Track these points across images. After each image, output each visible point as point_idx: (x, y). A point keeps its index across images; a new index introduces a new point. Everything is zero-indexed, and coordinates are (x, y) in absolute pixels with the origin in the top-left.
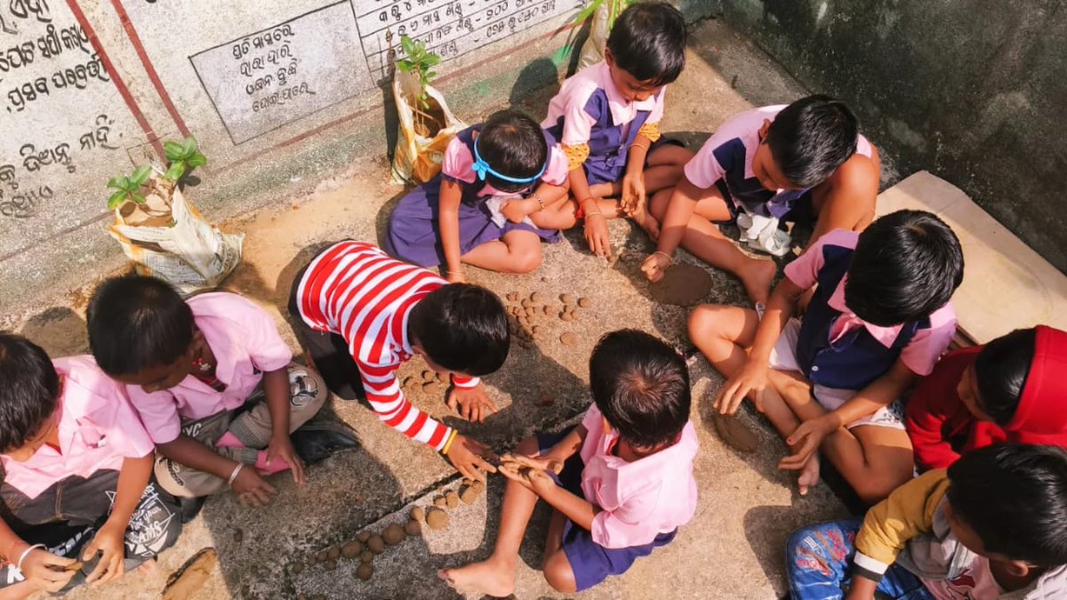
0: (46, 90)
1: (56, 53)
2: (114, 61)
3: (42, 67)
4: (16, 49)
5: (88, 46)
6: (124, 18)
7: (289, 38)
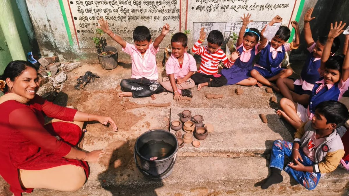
0: (169, 19)
1: (174, 12)
2: (181, 18)
3: (170, 14)
4: (168, 9)
5: (179, 13)
6: (187, 11)
7: (212, 26)
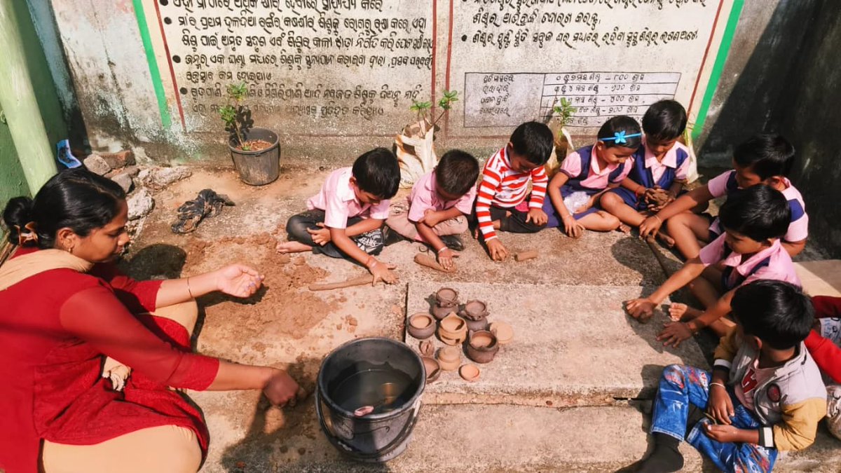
0: (406, 63)
1: (418, 48)
2: (436, 61)
3: (410, 52)
4: (405, 40)
5: (431, 50)
6: (450, 44)
7: (510, 82)
